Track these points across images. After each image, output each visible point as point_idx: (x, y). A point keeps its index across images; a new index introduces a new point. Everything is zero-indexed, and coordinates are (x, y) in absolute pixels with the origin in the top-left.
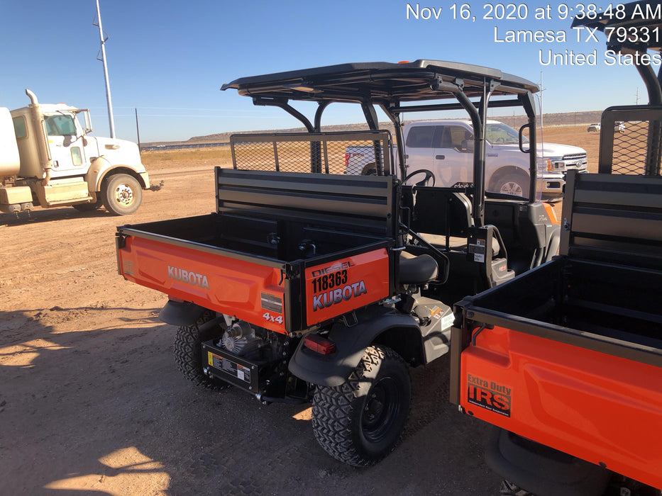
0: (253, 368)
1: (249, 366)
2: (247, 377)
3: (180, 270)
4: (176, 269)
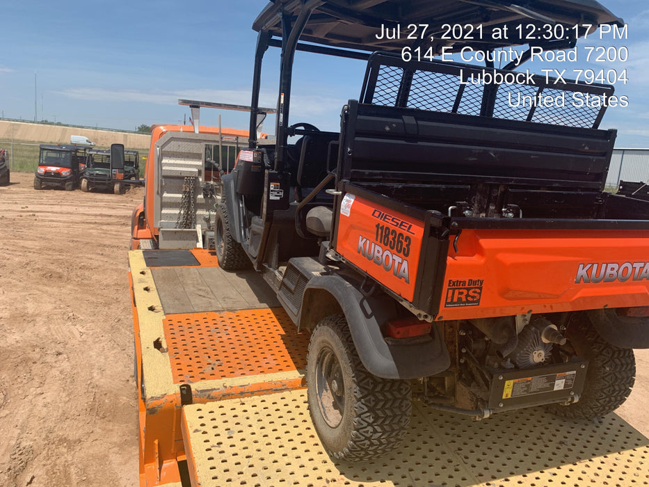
3: (604, 265)
4: (595, 266)
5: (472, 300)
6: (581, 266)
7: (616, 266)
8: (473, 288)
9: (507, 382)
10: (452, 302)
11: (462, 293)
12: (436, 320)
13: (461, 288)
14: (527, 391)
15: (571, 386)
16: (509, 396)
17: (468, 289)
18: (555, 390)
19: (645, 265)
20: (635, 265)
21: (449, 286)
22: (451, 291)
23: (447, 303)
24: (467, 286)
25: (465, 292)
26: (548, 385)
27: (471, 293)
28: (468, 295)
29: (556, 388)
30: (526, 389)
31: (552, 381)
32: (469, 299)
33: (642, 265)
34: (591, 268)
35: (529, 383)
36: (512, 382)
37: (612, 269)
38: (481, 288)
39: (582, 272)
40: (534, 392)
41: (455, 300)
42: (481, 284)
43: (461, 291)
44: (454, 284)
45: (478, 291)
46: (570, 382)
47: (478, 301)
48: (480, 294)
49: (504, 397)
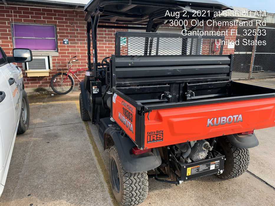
3: (219, 118)
4: (215, 119)
5: (159, 139)
6: (209, 120)
7: (225, 118)
8: (159, 134)
9: (188, 169)
10: (150, 141)
11: (154, 137)
12: (145, 149)
13: (153, 135)
14: (198, 171)
15: (218, 167)
16: (190, 174)
17: (157, 135)
18: (210, 169)
19: (239, 116)
20: (234, 116)
21: (148, 134)
22: (149, 137)
23: (148, 142)
24: (156, 133)
25: (156, 136)
26: (207, 168)
27: (158, 136)
28: (157, 137)
29: (211, 169)
30: (197, 170)
31: (209, 166)
32: (158, 139)
33: (237, 116)
34: (214, 120)
35: (198, 168)
36: (190, 168)
37: (224, 119)
38: (163, 134)
39: (209, 122)
40: (201, 171)
41: (151, 140)
42: (162, 132)
43: (153, 136)
44: (150, 133)
45: (162, 135)
46: (217, 166)
47: (162, 139)
48: (163, 136)
49: (187, 175)
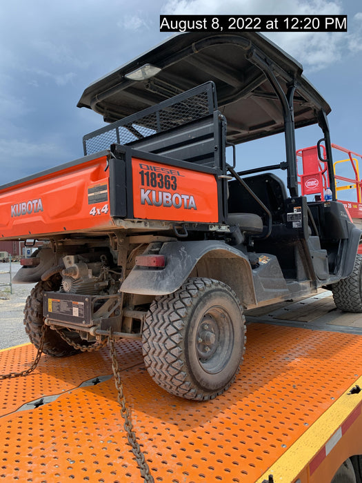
0: (86, 299)
1: (83, 300)
2: (82, 312)
3: (20, 205)
6: (12, 207)
39: (13, 210)
